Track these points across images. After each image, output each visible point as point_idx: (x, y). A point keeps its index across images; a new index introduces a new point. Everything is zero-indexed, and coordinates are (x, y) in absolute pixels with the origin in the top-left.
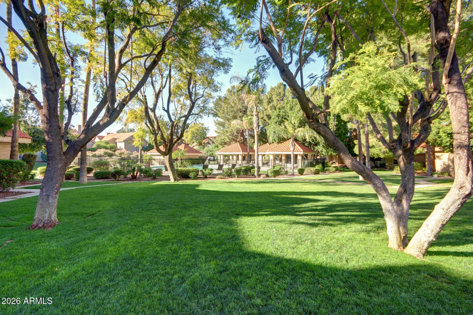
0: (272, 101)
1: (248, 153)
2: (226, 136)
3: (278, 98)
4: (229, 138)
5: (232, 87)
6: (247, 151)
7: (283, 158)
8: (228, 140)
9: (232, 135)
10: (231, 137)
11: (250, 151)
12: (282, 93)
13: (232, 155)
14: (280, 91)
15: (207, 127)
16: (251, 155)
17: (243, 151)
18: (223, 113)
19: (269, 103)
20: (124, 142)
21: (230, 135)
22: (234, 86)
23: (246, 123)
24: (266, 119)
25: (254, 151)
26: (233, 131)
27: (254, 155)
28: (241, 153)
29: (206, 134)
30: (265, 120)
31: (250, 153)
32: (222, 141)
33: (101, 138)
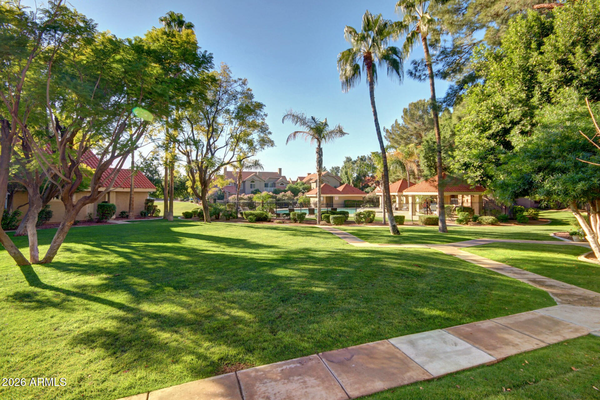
20: (315, 182)
33: (301, 178)
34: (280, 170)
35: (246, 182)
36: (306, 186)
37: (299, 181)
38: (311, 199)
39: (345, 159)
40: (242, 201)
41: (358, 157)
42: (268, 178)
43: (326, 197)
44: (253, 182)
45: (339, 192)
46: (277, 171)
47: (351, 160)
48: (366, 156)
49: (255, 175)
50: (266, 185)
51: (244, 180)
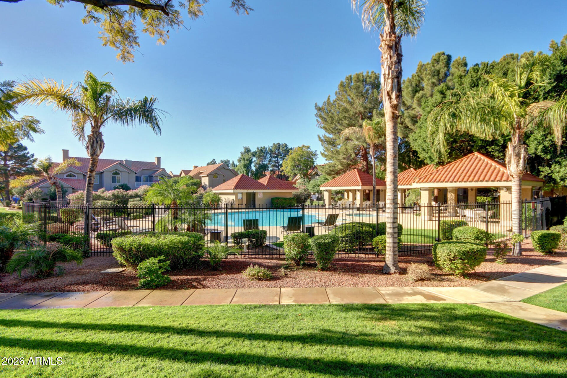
0: (422, 89)
1: (374, 188)
2: (336, 159)
3: (434, 80)
4: (342, 164)
5: (347, 79)
6: (371, 184)
7: (451, 196)
8: (340, 167)
9: (349, 157)
10: (345, 161)
11: (378, 184)
12: (443, 71)
13: (347, 191)
14: (437, 67)
15: (314, 151)
16: (378, 191)
17: (363, 184)
18: (332, 123)
19: (415, 92)
20: (207, 176)
21: (344, 158)
22: (351, 76)
23: (369, 130)
24: (409, 124)
25: (384, 184)
26: (349, 151)
27: (385, 190)
28: (360, 188)
29: (313, 162)
30: (407, 127)
31: (378, 188)
32: (331, 169)
33: (187, 172)
34: (159, 159)
35: (105, 174)
36: (194, 180)
37: (183, 175)
38: (223, 197)
39: (243, 150)
40: (100, 203)
41: (258, 148)
42: (140, 170)
43: (247, 193)
44: (116, 173)
45: (262, 186)
46: (155, 161)
47: (250, 151)
48: (267, 147)
49: (120, 164)
50: (138, 179)
51: (101, 171)
